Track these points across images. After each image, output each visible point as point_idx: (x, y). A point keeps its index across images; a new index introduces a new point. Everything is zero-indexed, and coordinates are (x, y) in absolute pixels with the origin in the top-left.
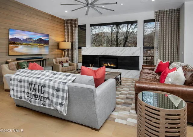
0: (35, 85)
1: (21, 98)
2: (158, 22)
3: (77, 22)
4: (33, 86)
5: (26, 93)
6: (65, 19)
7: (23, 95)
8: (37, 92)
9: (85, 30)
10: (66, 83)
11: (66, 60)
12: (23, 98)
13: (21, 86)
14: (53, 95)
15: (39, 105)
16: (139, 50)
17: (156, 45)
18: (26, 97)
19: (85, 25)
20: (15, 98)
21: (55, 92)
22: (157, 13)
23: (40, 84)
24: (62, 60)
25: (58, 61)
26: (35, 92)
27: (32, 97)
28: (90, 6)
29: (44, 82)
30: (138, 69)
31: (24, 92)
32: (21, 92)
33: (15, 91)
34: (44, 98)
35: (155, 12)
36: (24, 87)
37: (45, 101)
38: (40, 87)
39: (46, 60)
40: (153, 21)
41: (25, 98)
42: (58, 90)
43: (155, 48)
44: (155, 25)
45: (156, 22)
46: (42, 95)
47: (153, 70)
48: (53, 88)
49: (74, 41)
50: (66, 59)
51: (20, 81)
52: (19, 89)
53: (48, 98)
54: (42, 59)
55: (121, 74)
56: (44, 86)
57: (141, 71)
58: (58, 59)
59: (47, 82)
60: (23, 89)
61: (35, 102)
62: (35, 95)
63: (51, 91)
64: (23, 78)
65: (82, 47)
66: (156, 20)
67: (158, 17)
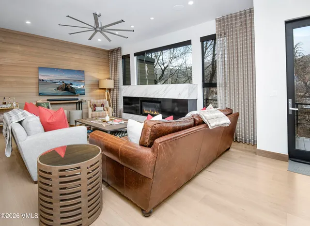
3: (121, 52)
19: (130, 55)
22: (219, 21)
25: (92, 104)
28: (98, 31)
35: (216, 21)
39: (82, 102)
43: (218, 85)
58: (92, 100)
66: (219, 35)
67: (220, 30)
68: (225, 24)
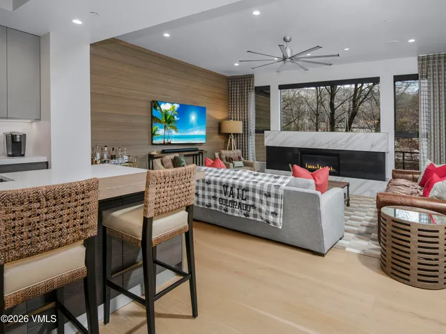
0: (232, 188)
1: (209, 205)
2: (426, 81)
3: (253, 80)
4: (229, 189)
5: (218, 199)
6: (228, 75)
7: (212, 202)
8: (236, 198)
9: (268, 95)
10: (279, 186)
11: (236, 156)
12: (213, 205)
13: (209, 190)
14: (261, 201)
15: (240, 216)
16: (385, 139)
17: (423, 129)
18: (218, 204)
19: (269, 86)
20: (201, 206)
21: (264, 198)
22: (422, 60)
23: (240, 186)
24: (230, 154)
25: (224, 157)
26: (233, 197)
27: (228, 204)
28: (288, 61)
29: (246, 185)
30: (384, 179)
31: (215, 197)
32: (209, 197)
33: (200, 196)
34: (247, 205)
35: (418, 60)
36: (215, 191)
37: (248, 209)
38: (240, 191)
39: (202, 153)
40: (414, 77)
41: (216, 206)
42: (268, 195)
43: (420, 136)
44: (420, 86)
45: (422, 81)
46: (243, 202)
47: (415, 180)
48: (261, 192)
49: (247, 119)
50: (238, 154)
51: (209, 183)
52: (206, 193)
53: (253, 206)
54: (197, 152)
55: (348, 185)
56: (246, 190)
57: (390, 182)
58: (223, 152)
59: (251, 184)
60: (212, 194)
61: (233, 211)
62: (233, 202)
63: (257, 196)
64: (213, 178)
65: (265, 132)
66: (422, 77)
67: (425, 70)
68: (431, 65)
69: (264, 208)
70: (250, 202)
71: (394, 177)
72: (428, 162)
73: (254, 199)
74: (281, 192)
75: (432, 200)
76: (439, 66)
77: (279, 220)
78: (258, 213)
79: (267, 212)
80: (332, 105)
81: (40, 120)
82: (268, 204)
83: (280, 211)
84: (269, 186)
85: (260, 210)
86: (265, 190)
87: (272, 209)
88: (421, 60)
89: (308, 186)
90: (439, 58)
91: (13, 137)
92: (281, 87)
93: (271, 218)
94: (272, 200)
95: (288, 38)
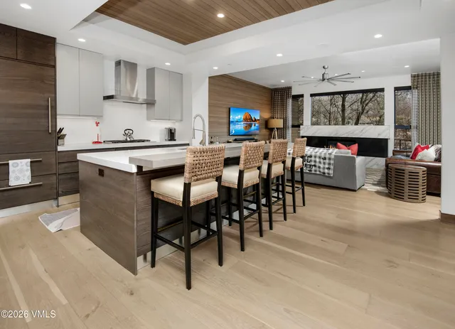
2: (416, 91)
10: (331, 154)
14: (320, 163)
15: (306, 171)
16: (387, 129)
17: (414, 124)
21: (322, 161)
23: (306, 155)
30: (386, 156)
34: (310, 165)
37: (311, 168)
38: (306, 158)
40: (408, 88)
42: (325, 159)
44: (412, 94)
45: (414, 91)
46: (308, 163)
48: (320, 157)
49: (286, 117)
53: (315, 166)
56: (310, 157)
59: (313, 153)
63: (317, 160)
65: (300, 126)
66: (414, 88)
67: (416, 83)
68: (420, 80)
69: (322, 166)
70: (313, 163)
71: (393, 154)
72: (417, 144)
73: (315, 161)
74: (333, 157)
75: (417, 161)
76: (426, 81)
77: (331, 172)
78: (318, 169)
79: (324, 168)
80: (343, 105)
81: (181, 120)
82: (324, 163)
83: (332, 167)
84: (325, 154)
85: (319, 167)
86: (323, 156)
87: (327, 166)
88: (413, 77)
89: (348, 153)
90: (426, 76)
91: (171, 130)
92: (312, 95)
93: (326, 171)
94: (327, 161)
95: (326, 67)
